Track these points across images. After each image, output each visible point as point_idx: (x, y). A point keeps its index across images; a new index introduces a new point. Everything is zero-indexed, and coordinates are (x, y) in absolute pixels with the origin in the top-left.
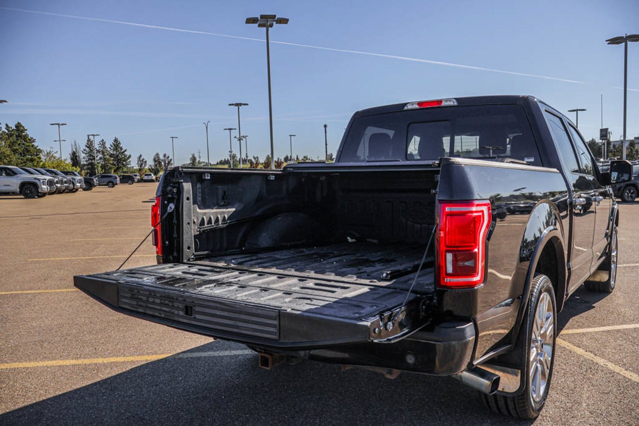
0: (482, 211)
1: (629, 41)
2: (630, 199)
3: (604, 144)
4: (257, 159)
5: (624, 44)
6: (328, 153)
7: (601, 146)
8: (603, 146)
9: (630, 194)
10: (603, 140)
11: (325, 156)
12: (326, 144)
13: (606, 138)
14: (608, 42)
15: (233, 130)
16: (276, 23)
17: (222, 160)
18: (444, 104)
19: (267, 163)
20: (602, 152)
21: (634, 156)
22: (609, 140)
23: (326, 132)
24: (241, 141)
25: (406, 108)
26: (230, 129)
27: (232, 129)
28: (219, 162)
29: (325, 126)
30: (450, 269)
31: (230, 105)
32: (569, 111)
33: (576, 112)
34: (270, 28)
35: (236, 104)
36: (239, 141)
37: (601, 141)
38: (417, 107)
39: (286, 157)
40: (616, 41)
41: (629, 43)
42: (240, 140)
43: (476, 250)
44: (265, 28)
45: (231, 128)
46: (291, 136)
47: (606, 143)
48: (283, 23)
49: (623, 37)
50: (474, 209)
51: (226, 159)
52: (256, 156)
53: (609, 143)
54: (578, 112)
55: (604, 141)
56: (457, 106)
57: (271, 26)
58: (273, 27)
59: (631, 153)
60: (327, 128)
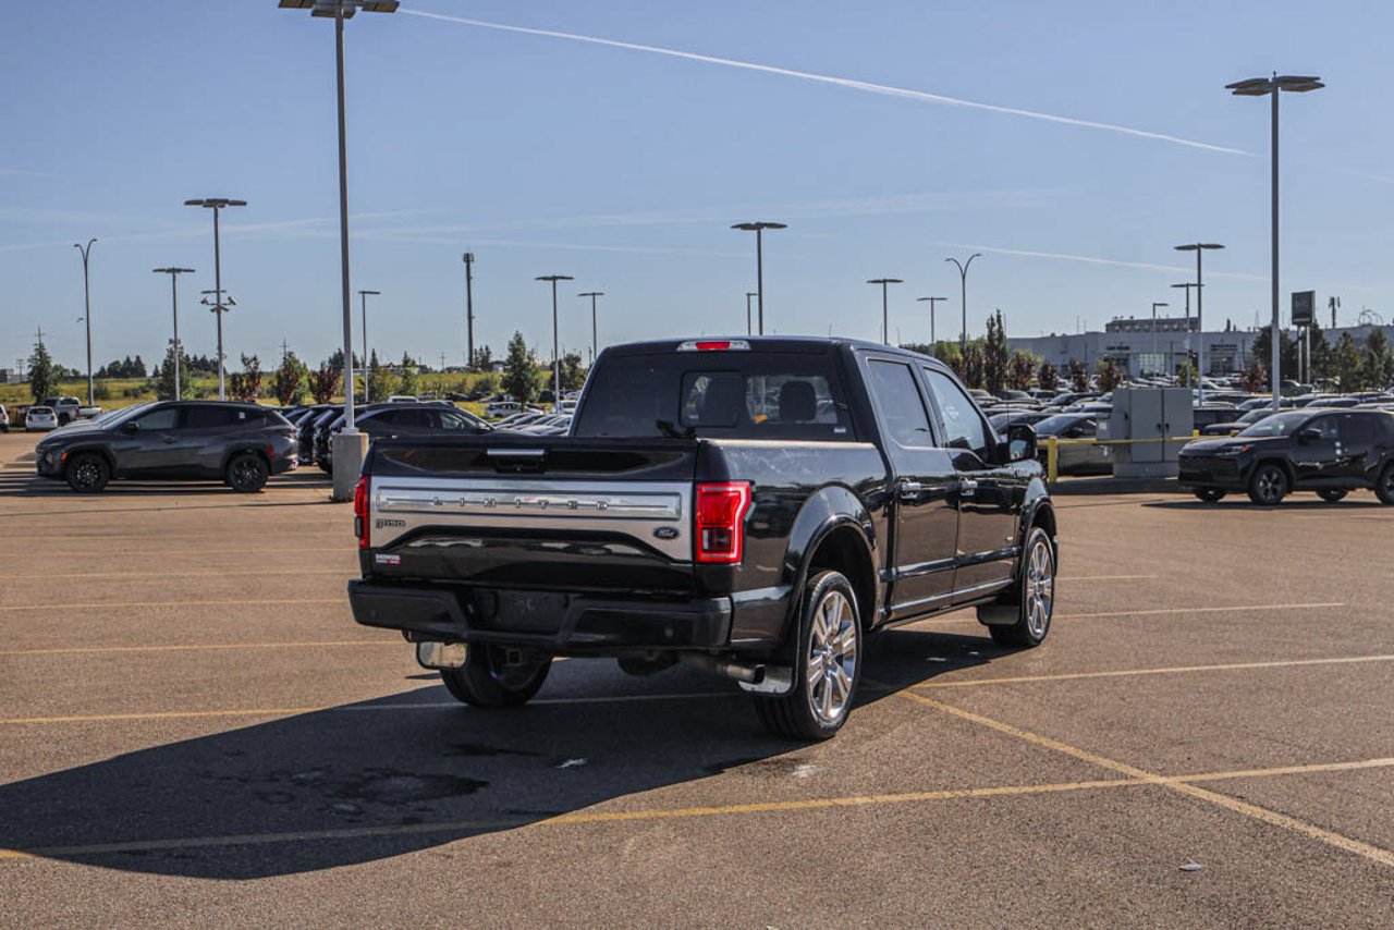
0: (739, 492)
1: (1283, 89)
2: (1271, 497)
3: (1303, 338)
4: (252, 365)
5: (1270, 95)
6: (476, 347)
7: (1297, 343)
8: (1300, 343)
9: (1270, 485)
10: (1299, 325)
11: (467, 356)
12: (470, 318)
13: (1308, 319)
14: (1234, 90)
15: (183, 273)
16: (364, 10)
17: (117, 362)
18: (732, 346)
19: (287, 376)
20: (1297, 360)
21: (1377, 375)
22: (1316, 326)
23: (469, 278)
24: (223, 312)
25: (679, 349)
26: (173, 271)
27: (179, 271)
28: (106, 368)
29: (468, 259)
30: (706, 545)
31: (188, 203)
32: (1179, 248)
33: (1195, 252)
34: (346, 21)
35: (208, 201)
36: (215, 314)
37: (1295, 328)
38: (695, 348)
39: (335, 356)
40: (1251, 89)
41: (1282, 94)
42: (218, 309)
43: (731, 528)
44: (333, 20)
45: (177, 267)
46: (364, 293)
47: (1308, 336)
48: (379, 11)
49: (1267, 80)
50: (731, 489)
51: (133, 360)
52: (249, 355)
53: (1317, 334)
54: (1202, 250)
55: (1303, 328)
56: (750, 352)
57: (350, 15)
58: (354, 17)
59: (1369, 368)
60: (472, 265)
